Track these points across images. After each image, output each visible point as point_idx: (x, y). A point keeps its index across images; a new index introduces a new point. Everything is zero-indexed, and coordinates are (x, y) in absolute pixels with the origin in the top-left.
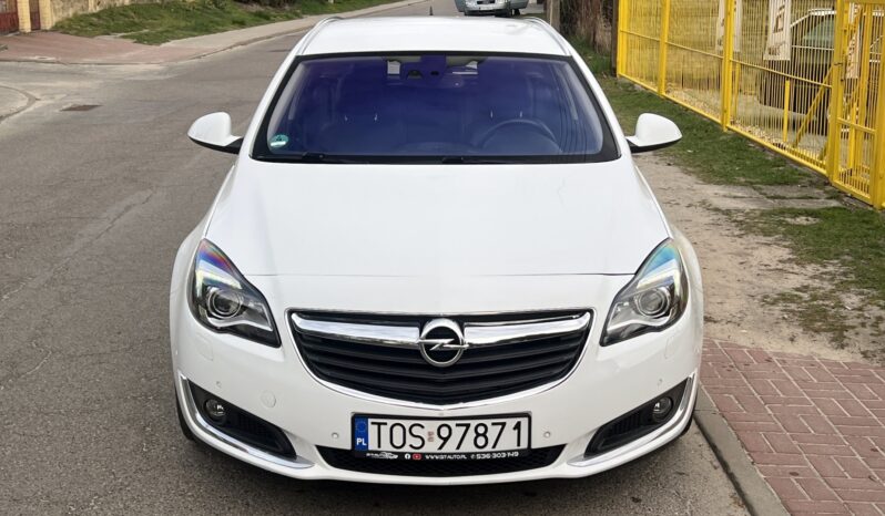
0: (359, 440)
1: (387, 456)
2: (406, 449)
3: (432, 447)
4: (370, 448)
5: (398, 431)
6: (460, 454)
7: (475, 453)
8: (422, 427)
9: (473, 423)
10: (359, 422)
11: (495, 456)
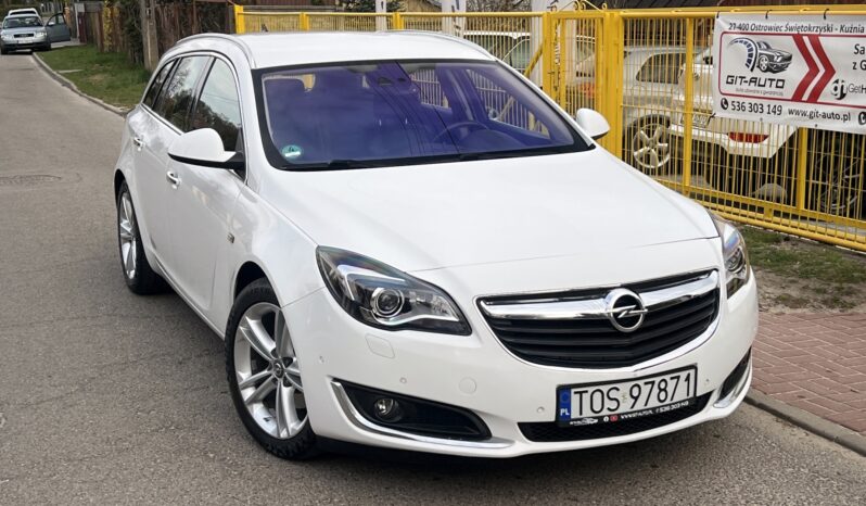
0: (562, 411)
1: (589, 422)
2: (605, 412)
3: (625, 407)
4: (572, 417)
5: (597, 396)
6: (648, 410)
7: (659, 407)
8: (618, 389)
9: (657, 380)
10: (563, 393)
11: (674, 407)
